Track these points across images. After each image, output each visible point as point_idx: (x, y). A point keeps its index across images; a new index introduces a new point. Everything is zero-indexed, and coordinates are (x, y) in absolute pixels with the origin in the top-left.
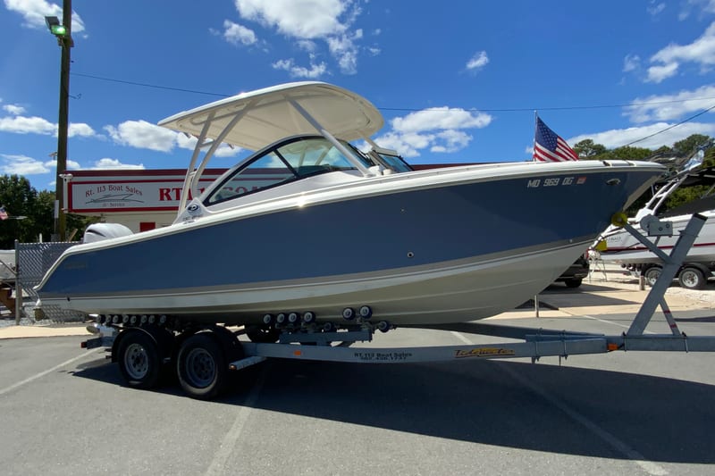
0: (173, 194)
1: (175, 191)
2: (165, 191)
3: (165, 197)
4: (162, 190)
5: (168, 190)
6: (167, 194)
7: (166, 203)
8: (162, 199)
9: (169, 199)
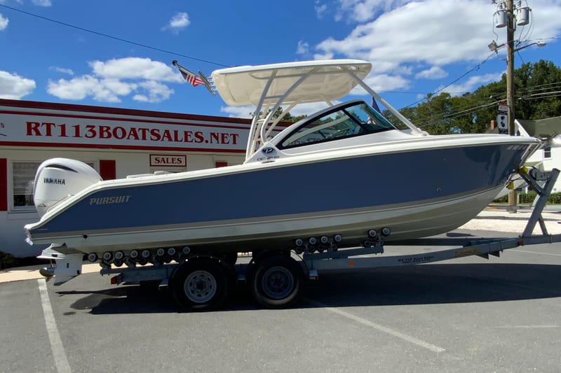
0: (43, 129)
1: (45, 126)
2: (33, 125)
3: (33, 132)
4: (29, 124)
5: (37, 125)
6: (36, 129)
7: (34, 138)
8: (29, 133)
9: (38, 133)
